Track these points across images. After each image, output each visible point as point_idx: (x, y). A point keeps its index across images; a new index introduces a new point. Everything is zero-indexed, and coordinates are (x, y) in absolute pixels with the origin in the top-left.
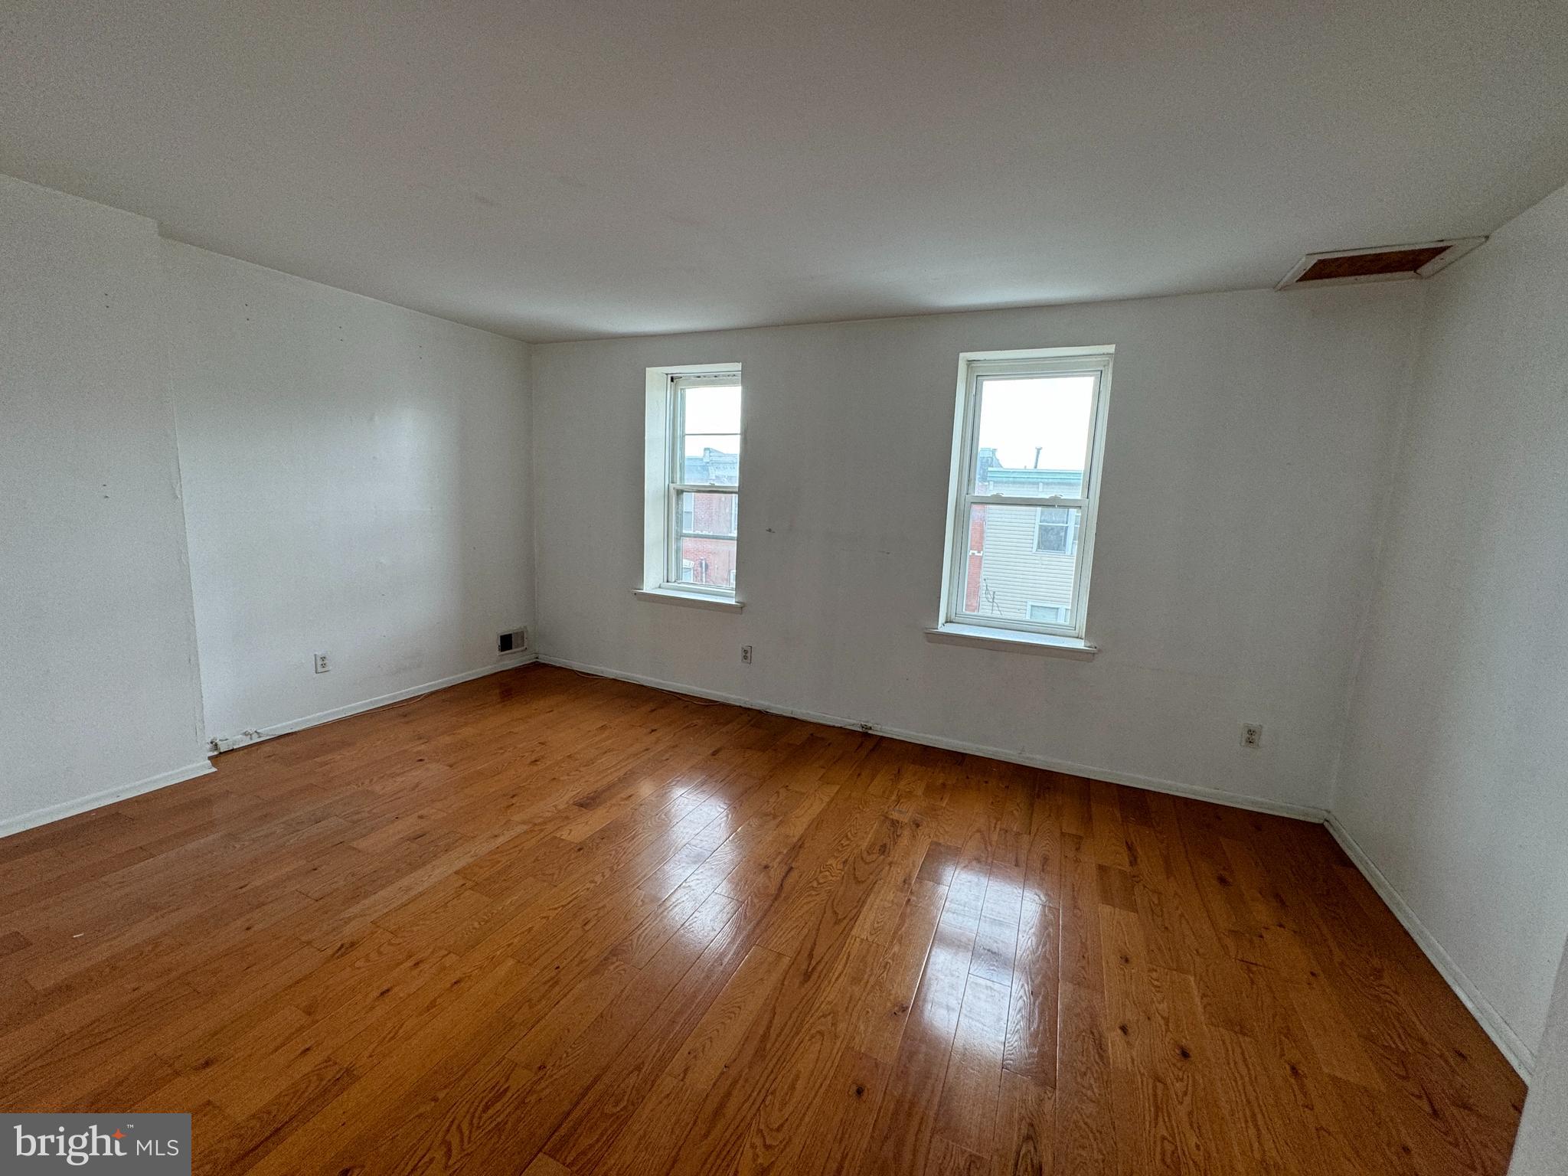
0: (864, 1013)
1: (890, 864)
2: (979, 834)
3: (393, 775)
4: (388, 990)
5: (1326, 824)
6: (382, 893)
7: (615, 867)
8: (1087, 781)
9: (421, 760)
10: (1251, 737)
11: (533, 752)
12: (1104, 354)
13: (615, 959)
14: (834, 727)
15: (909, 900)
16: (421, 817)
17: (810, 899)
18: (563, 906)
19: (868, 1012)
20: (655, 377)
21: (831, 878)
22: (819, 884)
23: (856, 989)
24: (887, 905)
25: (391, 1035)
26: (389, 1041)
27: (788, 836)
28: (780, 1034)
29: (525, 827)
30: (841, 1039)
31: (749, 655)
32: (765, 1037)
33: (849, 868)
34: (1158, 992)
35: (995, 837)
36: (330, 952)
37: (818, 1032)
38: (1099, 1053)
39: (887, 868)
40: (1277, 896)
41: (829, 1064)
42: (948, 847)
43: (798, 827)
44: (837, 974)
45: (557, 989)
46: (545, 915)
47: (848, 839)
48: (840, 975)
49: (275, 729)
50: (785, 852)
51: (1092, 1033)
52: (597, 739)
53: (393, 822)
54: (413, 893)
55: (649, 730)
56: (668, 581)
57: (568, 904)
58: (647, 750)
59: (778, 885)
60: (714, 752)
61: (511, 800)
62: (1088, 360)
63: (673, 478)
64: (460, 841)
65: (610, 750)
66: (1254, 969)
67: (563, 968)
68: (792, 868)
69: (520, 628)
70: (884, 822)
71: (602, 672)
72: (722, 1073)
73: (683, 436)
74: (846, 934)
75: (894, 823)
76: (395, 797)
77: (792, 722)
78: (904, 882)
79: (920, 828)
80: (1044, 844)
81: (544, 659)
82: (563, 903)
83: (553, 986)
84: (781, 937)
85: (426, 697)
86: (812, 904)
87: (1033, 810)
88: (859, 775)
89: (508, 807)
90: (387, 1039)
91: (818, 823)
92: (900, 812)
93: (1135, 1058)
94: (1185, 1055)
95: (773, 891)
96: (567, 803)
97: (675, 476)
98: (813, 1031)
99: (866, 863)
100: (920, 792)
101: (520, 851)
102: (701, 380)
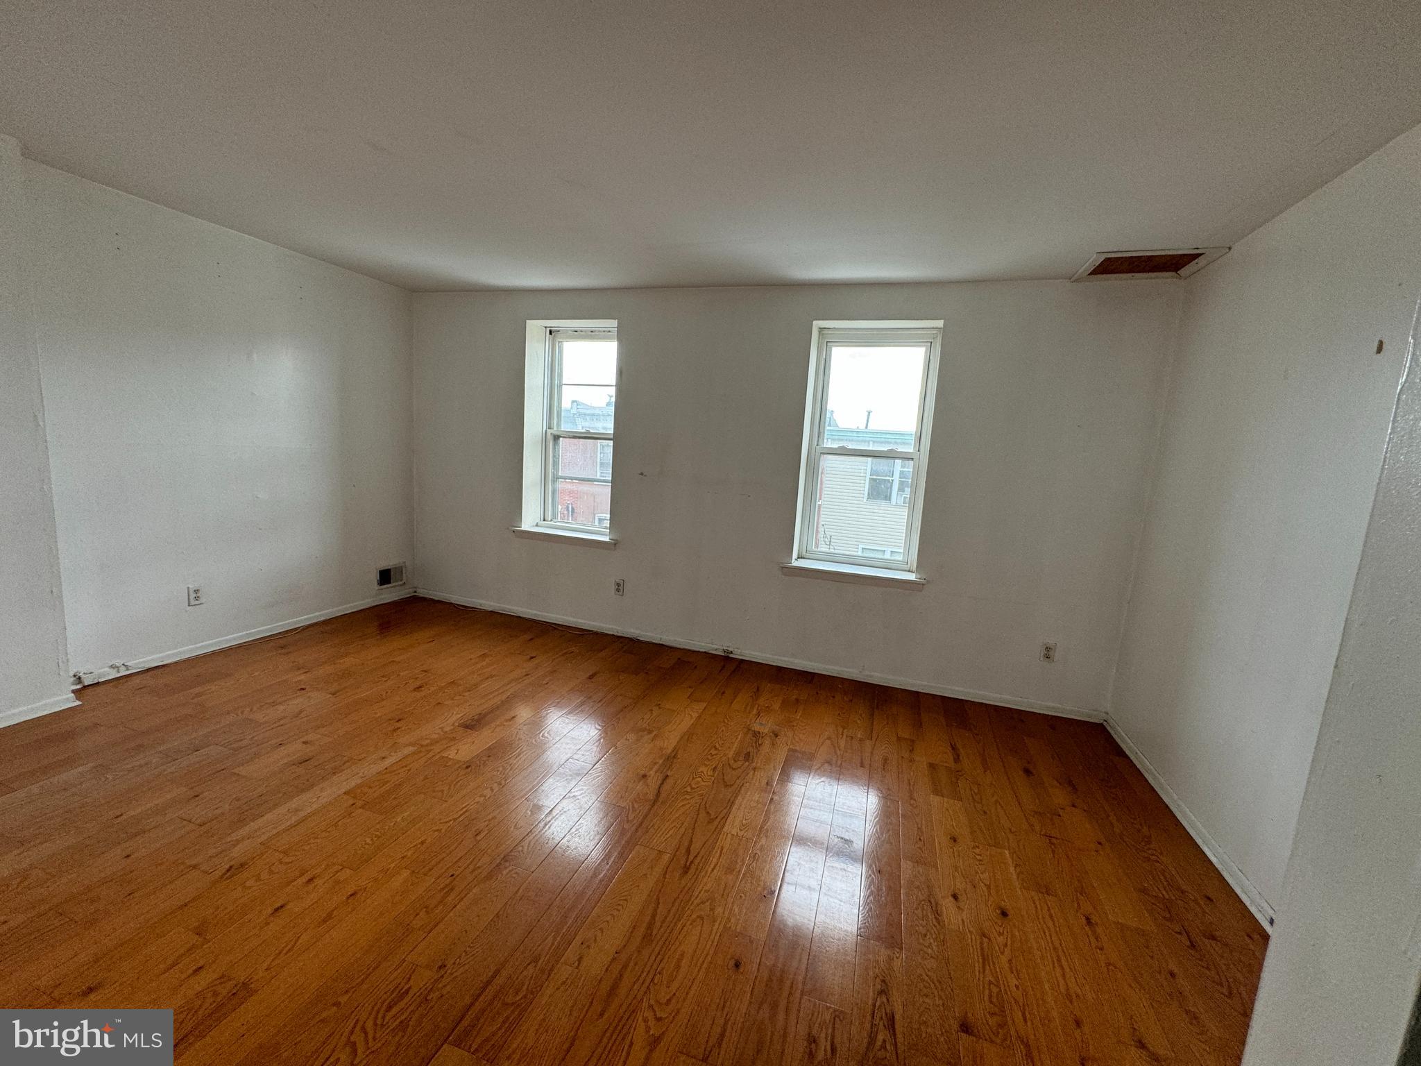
0: (738, 897)
1: (754, 769)
2: (829, 741)
3: (274, 704)
4: (282, 907)
5: (1105, 723)
6: (268, 817)
7: (503, 782)
8: (916, 694)
9: (303, 689)
10: (1048, 653)
11: (416, 678)
12: (933, 328)
13: (507, 864)
14: (699, 652)
15: (772, 799)
16: (305, 743)
17: (685, 802)
18: (455, 820)
19: (741, 896)
20: (535, 329)
21: (703, 784)
22: (692, 788)
23: (730, 877)
24: (753, 804)
25: (289, 947)
26: (286, 954)
27: (661, 749)
28: (663, 921)
29: (411, 749)
30: (718, 922)
31: (621, 588)
32: (650, 926)
33: (718, 774)
34: (981, 864)
35: (842, 743)
36: (218, 873)
37: (698, 917)
38: (935, 918)
39: (752, 773)
40: (1070, 783)
41: (710, 943)
42: (804, 753)
43: (670, 741)
44: (712, 866)
45: (453, 895)
46: (437, 828)
47: (716, 749)
48: (715, 866)
49: (144, 662)
50: (661, 762)
51: (930, 901)
52: (479, 666)
53: (277, 747)
54: (302, 814)
55: (529, 657)
56: (544, 520)
57: (460, 817)
58: (527, 675)
59: (656, 792)
60: (590, 676)
61: (397, 724)
62: (919, 332)
63: (550, 424)
64: (347, 764)
65: (492, 676)
66: (1054, 841)
67: (458, 876)
68: (667, 776)
69: (400, 563)
70: (746, 734)
71: (481, 605)
72: (614, 959)
73: (560, 386)
74: (719, 830)
75: (757, 734)
76: (278, 724)
77: (661, 649)
78: (767, 783)
79: (779, 737)
80: (883, 748)
81: (422, 593)
82: (455, 817)
83: (448, 893)
84: (660, 837)
85: (304, 629)
86: (688, 806)
87: (873, 719)
88: (724, 693)
89: (395, 730)
90: (284, 952)
91: (688, 737)
92: (761, 724)
93: (965, 920)
94: (1004, 914)
95: (651, 797)
96: (453, 725)
97: (552, 422)
98: (694, 916)
99: (734, 769)
100: (777, 706)
101: (409, 770)
102: (578, 335)
